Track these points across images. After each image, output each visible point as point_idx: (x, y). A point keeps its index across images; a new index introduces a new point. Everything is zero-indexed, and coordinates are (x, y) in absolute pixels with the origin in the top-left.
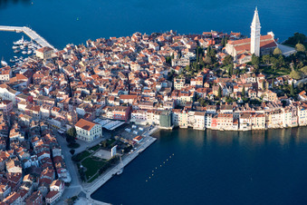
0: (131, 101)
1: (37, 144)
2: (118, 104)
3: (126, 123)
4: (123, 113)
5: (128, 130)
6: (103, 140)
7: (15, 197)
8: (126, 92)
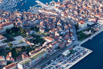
0: (98, 16)
1: (65, 27)
2: (93, 17)
3: (96, 24)
4: (95, 20)
5: (96, 25)
6: (87, 28)
7: (56, 43)
8: (97, 13)
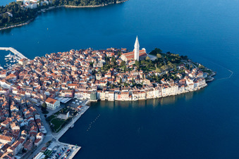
0: (74, 87)
1: (26, 113)
2: (67, 88)
3: (73, 99)
4: (70, 94)
5: (74, 102)
6: (61, 108)
7: (18, 144)
8: (71, 82)
